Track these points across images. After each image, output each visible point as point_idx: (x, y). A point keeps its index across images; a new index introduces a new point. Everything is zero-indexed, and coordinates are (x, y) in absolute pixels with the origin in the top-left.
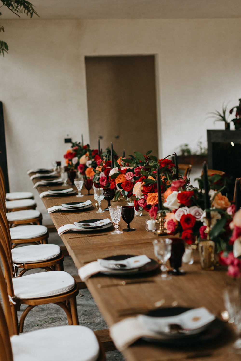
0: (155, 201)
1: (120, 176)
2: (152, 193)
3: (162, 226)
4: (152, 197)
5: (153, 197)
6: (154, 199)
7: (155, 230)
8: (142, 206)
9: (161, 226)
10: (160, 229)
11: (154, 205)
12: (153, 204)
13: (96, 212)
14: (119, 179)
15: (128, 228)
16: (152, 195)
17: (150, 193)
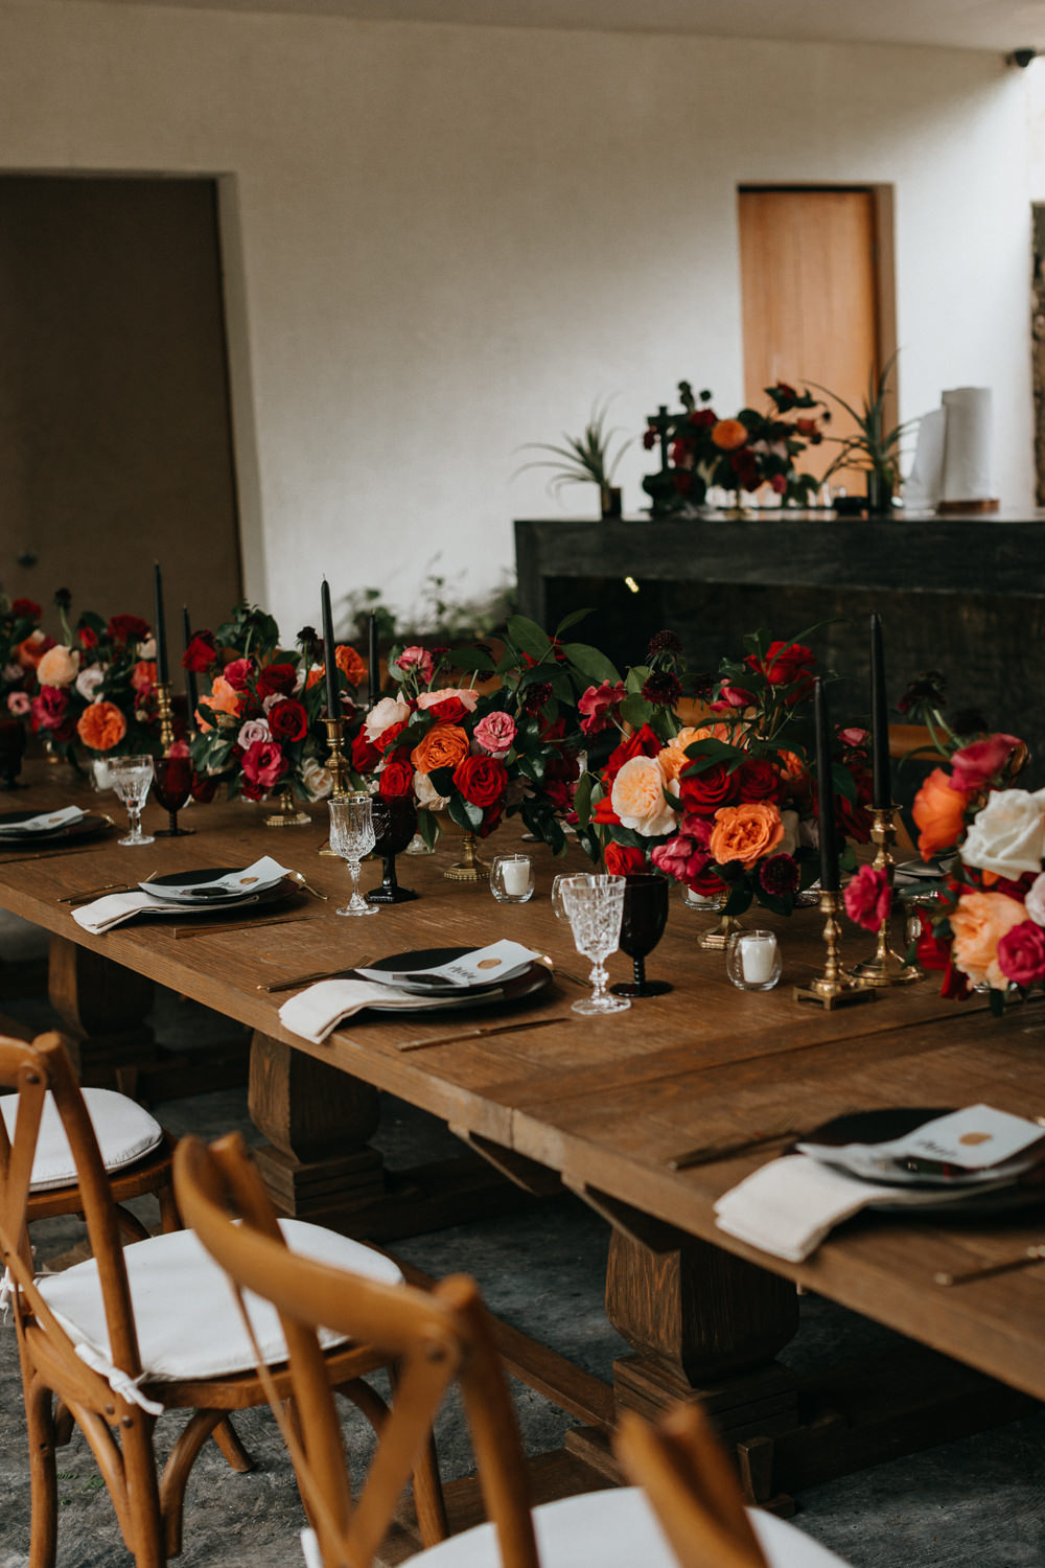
0: (754, 842)
1: (438, 733)
2: (741, 806)
3: (836, 961)
4: (740, 825)
5: (743, 825)
6: (749, 834)
7: (776, 981)
8: (679, 871)
9: (832, 959)
10: (830, 973)
11: (752, 861)
12: (748, 860)
13: (339, 913)
14: (434, 750)
15: (637, 980)
16: (740, 816)
17: (728, 809)
